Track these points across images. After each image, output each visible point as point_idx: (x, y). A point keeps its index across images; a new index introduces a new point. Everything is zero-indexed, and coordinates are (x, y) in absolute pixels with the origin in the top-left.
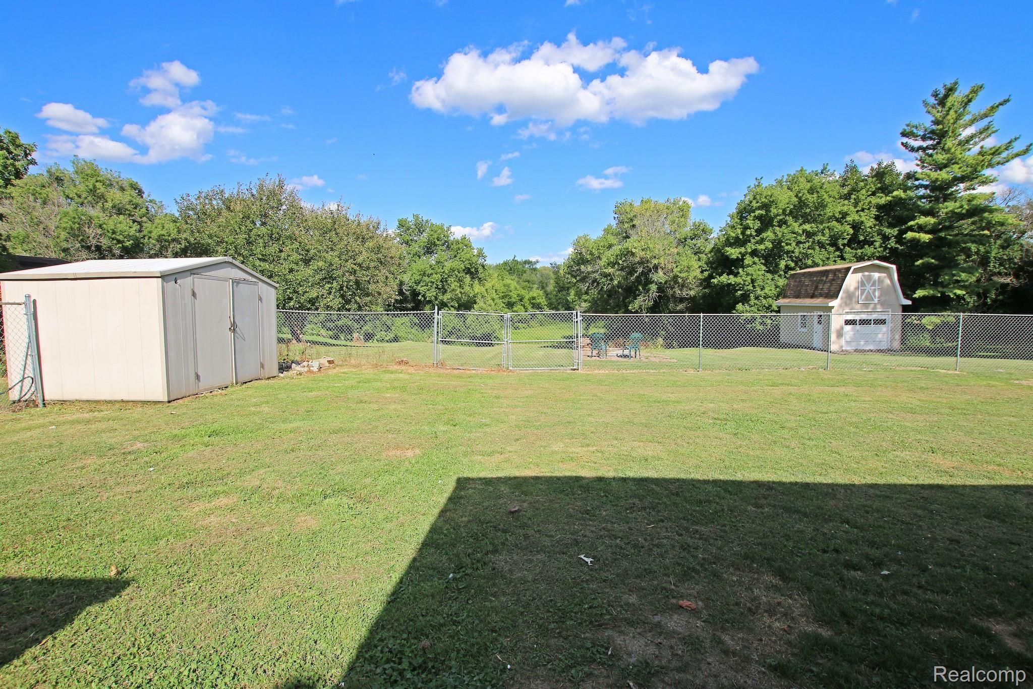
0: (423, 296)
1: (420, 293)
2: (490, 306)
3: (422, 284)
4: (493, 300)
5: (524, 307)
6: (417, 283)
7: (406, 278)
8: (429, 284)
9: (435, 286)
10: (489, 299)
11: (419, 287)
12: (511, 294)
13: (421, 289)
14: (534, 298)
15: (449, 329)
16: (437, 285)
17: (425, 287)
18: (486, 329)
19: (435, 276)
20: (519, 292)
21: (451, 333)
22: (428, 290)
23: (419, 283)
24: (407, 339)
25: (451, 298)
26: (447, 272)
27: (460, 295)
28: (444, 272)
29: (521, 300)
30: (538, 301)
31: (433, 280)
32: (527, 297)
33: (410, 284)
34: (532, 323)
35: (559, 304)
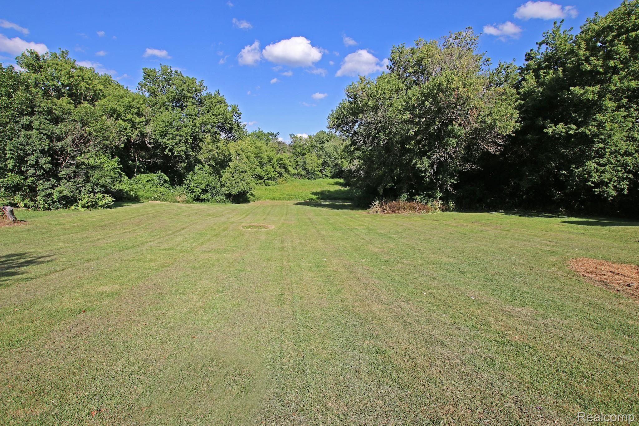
0: (170, 150)
1: (166, 148)
2: (245, 163)
3: (168, 137)
4: (248, 158)
5: (273, 167)
6: (163, 135)
7: (148, 130)
8: (178, 138)
9: (184, 140)
10: (244, 157)
11: (164, 141)
12: (262, 155)
13: (167, 142)
14: (281, 160)
15: (203, 187)
16: (187, 139)
17: (171, 141)
18: (242, 187)
19: (184, 129)
20: (268, 154)
21: (205, 191)
22: (176, 144)
23: (165, 135)
24: (149, 199)
25: (209, 158)
26: (198, 125)
27: (216, 155)
28: (195, 126)
29: (270, 161)
30: (285, 162)
31: (181, 133)
32: (275, 159)
33: (154, 137)
34: (280, 180)
35: (297, 166)
